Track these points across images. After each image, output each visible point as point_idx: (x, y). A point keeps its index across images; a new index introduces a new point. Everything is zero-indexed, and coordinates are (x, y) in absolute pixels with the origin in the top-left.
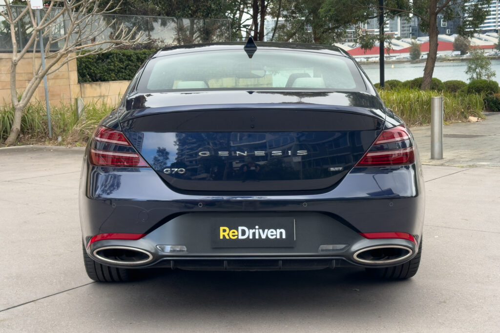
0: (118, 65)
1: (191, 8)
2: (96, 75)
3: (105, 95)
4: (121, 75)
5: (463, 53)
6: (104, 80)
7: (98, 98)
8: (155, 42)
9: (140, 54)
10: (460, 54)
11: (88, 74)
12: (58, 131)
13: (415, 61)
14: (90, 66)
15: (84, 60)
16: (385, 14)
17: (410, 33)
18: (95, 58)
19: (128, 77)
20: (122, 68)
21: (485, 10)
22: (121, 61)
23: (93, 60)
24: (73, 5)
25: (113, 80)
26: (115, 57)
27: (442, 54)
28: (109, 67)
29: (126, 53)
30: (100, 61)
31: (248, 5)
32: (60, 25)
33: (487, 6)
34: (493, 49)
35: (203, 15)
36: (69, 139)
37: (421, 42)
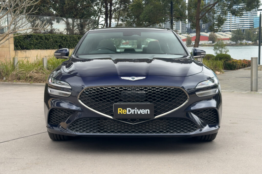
0: (35, 41)
1: (74, 13)
2: (23, 46)
3: (29, 57)
4: (37, 47)
5: (213, 42)
6: (28, 49)
7: (25, 58)
8: (54, 30)
9: (47, 36)
10: (212, 42)
11: (19, 46)
12: (3, 74)
13: (188, 46)
14: (20, 42)
15: (18, 38)
16: (174, 19)
17: (186, 31)
18: (23, 37)
19: (40, 48)
20: (38, 43)
21: (224, 18)
22: (37, 39)
23: (22, 38)
24: (13, 9)
25: (33, 49)
26: (34, 37)
27: (203, 43)
28: (30, 42)
29: (40, 35)
30: (26, 39)
31: (103, 14)
32: (5, 20)
33: (225, 16)
34: (229, 40)
35: (80, 17)
36: (10, 78)
37: (192, 36)
